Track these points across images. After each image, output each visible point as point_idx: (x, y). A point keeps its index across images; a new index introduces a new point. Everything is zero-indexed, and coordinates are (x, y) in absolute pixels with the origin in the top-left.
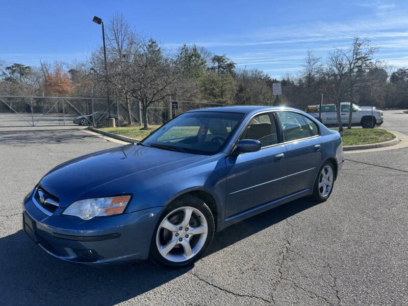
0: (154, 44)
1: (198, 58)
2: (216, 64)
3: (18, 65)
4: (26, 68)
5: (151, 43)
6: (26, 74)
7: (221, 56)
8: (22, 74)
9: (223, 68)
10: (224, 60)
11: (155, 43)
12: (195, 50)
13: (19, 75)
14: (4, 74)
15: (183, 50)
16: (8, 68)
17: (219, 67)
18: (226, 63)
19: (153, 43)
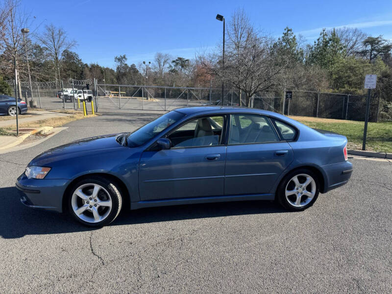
0: (289, 32)
1: (336, 42)
2: (369, 47)
3: (180, 59)
4: (186, 60)
5: (286, 31)
6: (186, 66)
7: (376, 37)
8: (182, 67)
9: (377, 51)
10: (380, 41)
11: (291, 30)
12: (334, 34)
13: (180, 67)
14: (171, 66)
15: (321, 35)
16: (174, 62)
17: (372, 50)
18: (382, 46)
19: (289, 30)
